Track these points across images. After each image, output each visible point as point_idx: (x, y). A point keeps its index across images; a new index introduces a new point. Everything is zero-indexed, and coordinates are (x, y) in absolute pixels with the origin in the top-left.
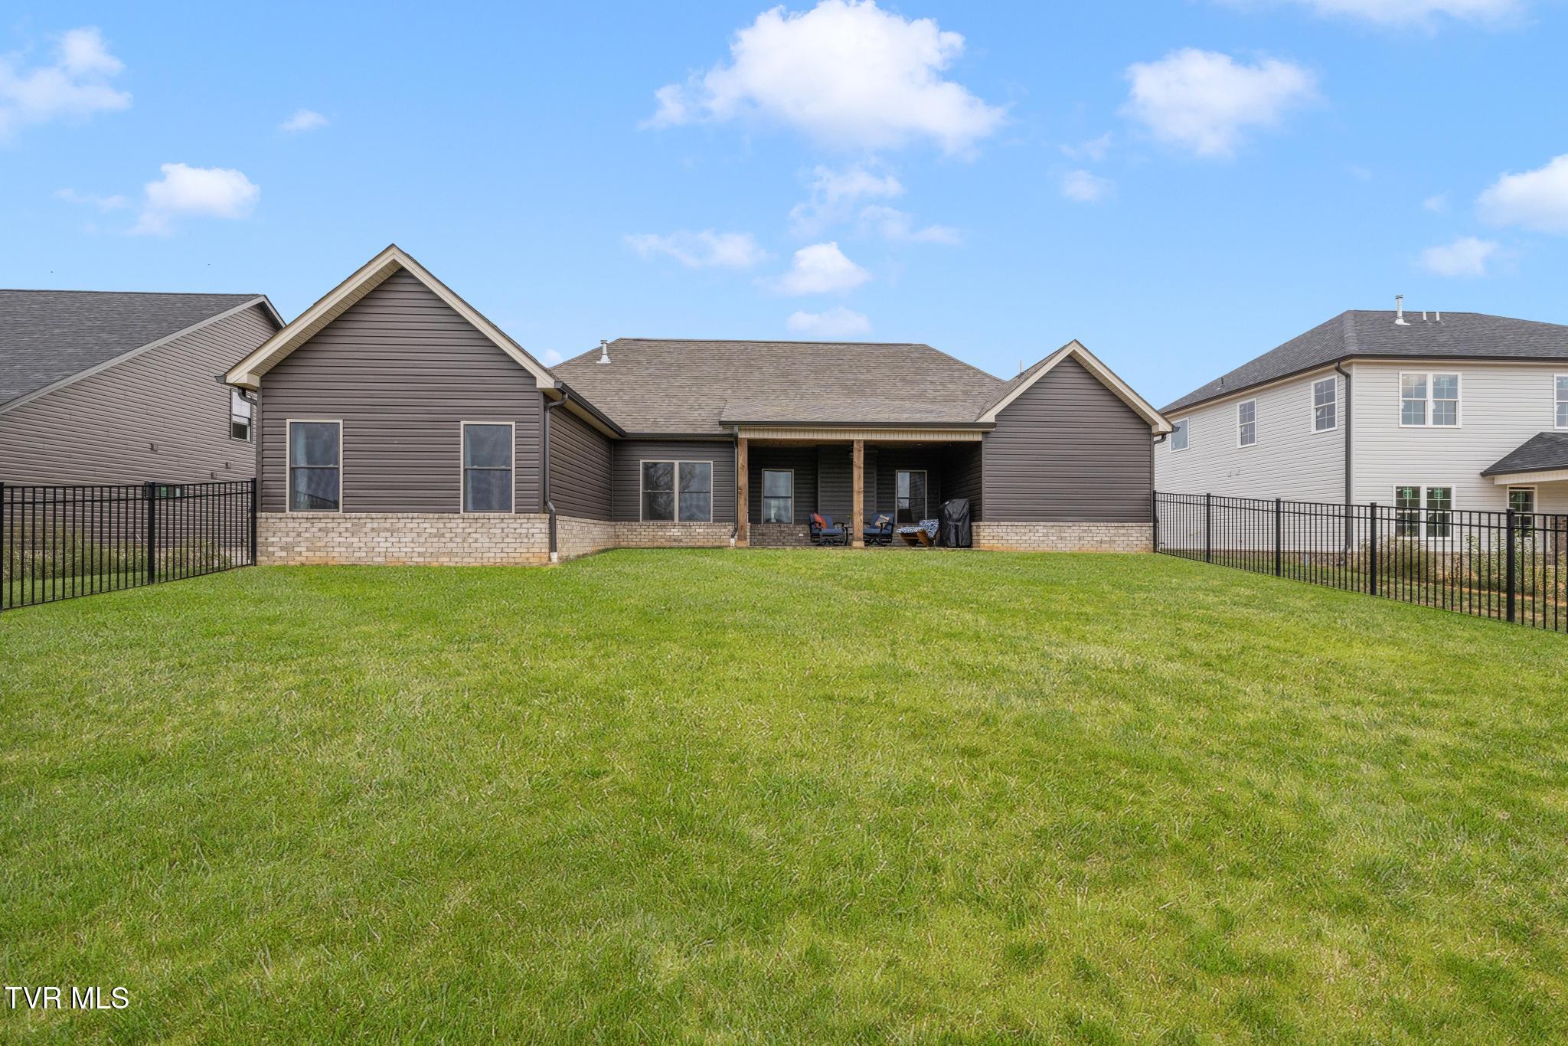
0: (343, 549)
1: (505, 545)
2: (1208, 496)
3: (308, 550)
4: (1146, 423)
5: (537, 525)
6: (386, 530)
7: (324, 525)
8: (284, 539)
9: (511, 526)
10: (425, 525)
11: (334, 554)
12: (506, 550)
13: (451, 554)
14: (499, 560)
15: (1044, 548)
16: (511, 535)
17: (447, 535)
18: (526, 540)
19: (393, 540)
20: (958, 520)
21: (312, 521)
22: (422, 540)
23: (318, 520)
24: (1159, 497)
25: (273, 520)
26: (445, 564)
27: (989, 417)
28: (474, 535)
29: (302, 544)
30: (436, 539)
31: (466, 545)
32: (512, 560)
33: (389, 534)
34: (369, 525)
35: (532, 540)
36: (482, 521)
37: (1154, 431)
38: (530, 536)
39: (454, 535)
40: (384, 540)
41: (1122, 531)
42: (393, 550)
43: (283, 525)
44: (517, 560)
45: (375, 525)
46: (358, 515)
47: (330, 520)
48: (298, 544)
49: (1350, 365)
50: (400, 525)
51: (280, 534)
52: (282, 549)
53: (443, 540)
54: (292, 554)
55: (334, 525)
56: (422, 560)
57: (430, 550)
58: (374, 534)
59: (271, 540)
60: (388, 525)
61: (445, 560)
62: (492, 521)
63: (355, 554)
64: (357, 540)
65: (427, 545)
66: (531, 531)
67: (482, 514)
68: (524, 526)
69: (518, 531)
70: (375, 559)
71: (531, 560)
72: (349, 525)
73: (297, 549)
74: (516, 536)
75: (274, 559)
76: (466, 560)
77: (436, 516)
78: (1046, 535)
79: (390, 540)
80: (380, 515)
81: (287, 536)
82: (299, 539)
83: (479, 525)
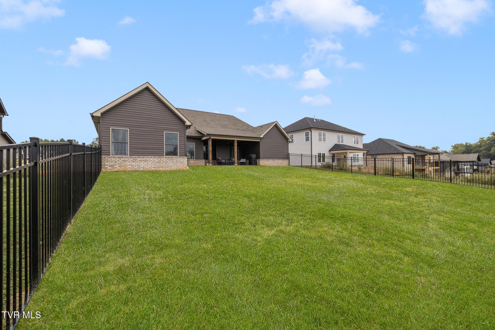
0: (130, 166)
1: (177, 165)
2: (302, 154)
3: (119, 166)
4: (287, 139)
5: (185, 159)
6: (144, 161)
7: (124, 159)
8: (111, 164)
9: (178, 159)
10: (155, 159)
11: (127, 168)
12: (177, 166)
13: (162, 167)
14: (175, 169)
15: (271, 165)
16: (178, 162)
17: (161, 162)
18: (182, 163)
19: (146, 163)
20: (254, 159)
21: (120, 158)
22: (154, 163)
23: (122, 158)
24: (290, 154)
25: (107, 158)
26: (161, 170)
27: (262, 136)
28: (169, 162)
29: (117, 165)
30: (158, 163)
31: (167, 165)
32: (179, 168)
33: (144, 162)
34: (138, 159)
35: (184, 163)
36: (171, 158)
37: (289, 141)
38: (183, 162)
39: (163, 162)
40: (143, 163)
41: (284, 161)
42: (146, 166)
43: (110, 159)
44: (180, 169)
45: (140, 159)
46: (135, 156)
47: (126, 158)
48: (116, 165)
49: (312, 129)
50: (148, 159)
51: (109, 162)
52: (110, 166)
53: (160, 163)
54: (114, 168)
55: (127, 159)
56: (154, 169)
57: (156, 166)
58: (140, 162)
59: (106, 164)
60: (144, 159)
61: (161, 169)
62: (173, 158)
63: (134, 168)
64: (135, 164)
65: (156, 165)
66: (184, 161)
67: (171, 157)
68: (182, 160)
69: (180, 161)
70: (140, 169)
71: (184, 168)
72: (132, 159)
73: (115, 166)
74: (180, 162)
75: (107, 169)
76: (166, 169)
77: (159, 157)
78: (272, 162)
79: (144, 163)
80: (142, 157)
81: (112, 162)
82: (116, 163)
83: (170, 159)
